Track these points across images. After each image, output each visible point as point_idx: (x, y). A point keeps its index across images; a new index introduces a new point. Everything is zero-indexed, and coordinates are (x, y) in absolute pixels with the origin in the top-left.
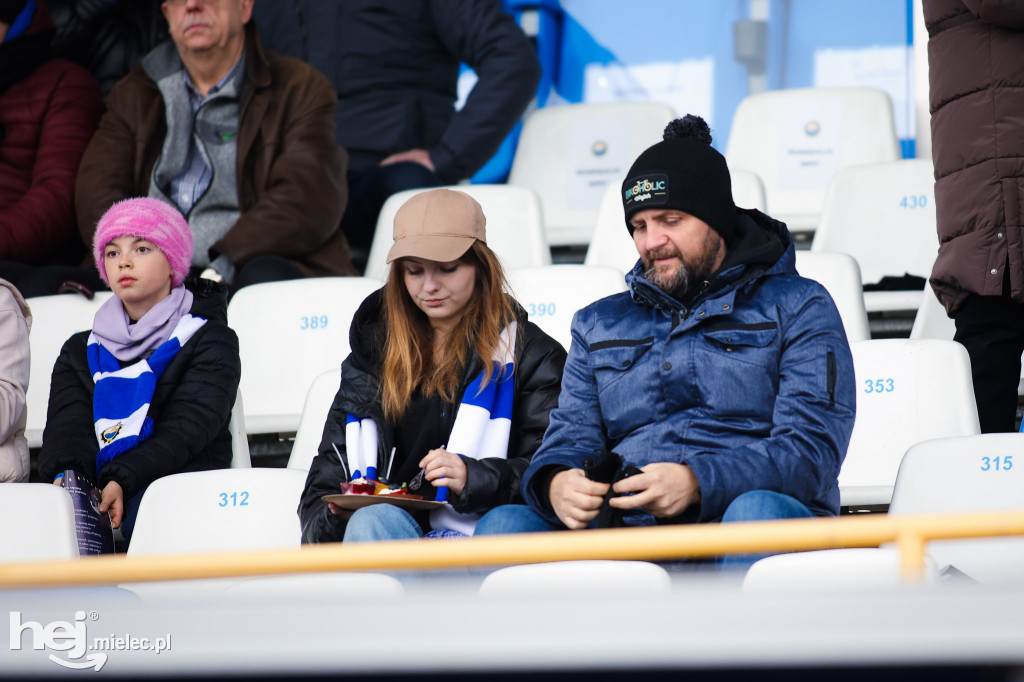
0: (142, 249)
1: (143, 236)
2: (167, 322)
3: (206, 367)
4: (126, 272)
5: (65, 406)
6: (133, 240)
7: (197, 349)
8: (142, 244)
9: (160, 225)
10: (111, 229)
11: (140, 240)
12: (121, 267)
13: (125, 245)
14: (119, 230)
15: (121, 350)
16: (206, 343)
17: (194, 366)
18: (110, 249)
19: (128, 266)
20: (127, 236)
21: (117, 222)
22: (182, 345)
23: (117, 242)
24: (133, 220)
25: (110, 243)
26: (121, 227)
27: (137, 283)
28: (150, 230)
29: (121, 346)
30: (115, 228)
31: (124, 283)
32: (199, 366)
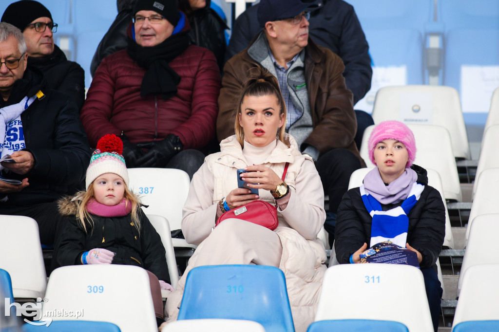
0: (399, 147)
1: (400, 140)
2: (408, 186)
3: (434, 211)
4: (390, 158)
5: (347, 229)
6: (394, 141)
7: (428, 201)
8: (399, 144)
9: (407, 135)
10: (383, 134)
11: (398, 142)
12: (387, 155)
13: (390, 144)
14: (388, 136)
15: (383, 199)
16: (431, 198)
17: (427, 210)
18: (381, 145)
19: (391, 155)
20: (392, 139)
21: (386, 131)
22: (417, 199)
23: (385, 141)
24: (395, 131)
25: (381, 142)
26: (389, 134)
27: (395, 164)
28: (404, 138)
29: (383, 197)
30: (386, 134)
31: (388, 164)
32: (431, 210)
